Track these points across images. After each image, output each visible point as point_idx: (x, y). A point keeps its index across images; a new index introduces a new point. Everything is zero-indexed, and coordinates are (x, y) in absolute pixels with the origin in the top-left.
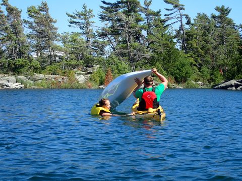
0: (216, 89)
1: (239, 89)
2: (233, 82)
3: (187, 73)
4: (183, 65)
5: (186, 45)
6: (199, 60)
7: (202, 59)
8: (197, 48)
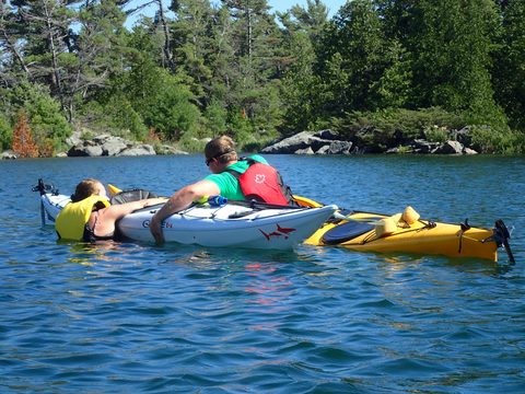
0: (269, 153)
1: (321, 151)
2: (306, 136)
3: (181, 119)
4: (173, 102)
5: (171, 56)
6: (201, 90)
7: (207, 87)
8: (196, 63)
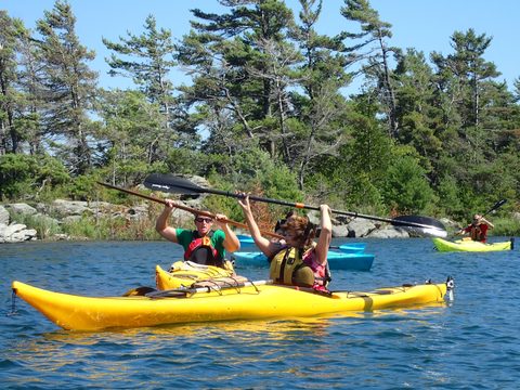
3: (417, 196)
4: (407, 176)
6: (429, 164)
7: (435, 161)
8: (426, 134)
